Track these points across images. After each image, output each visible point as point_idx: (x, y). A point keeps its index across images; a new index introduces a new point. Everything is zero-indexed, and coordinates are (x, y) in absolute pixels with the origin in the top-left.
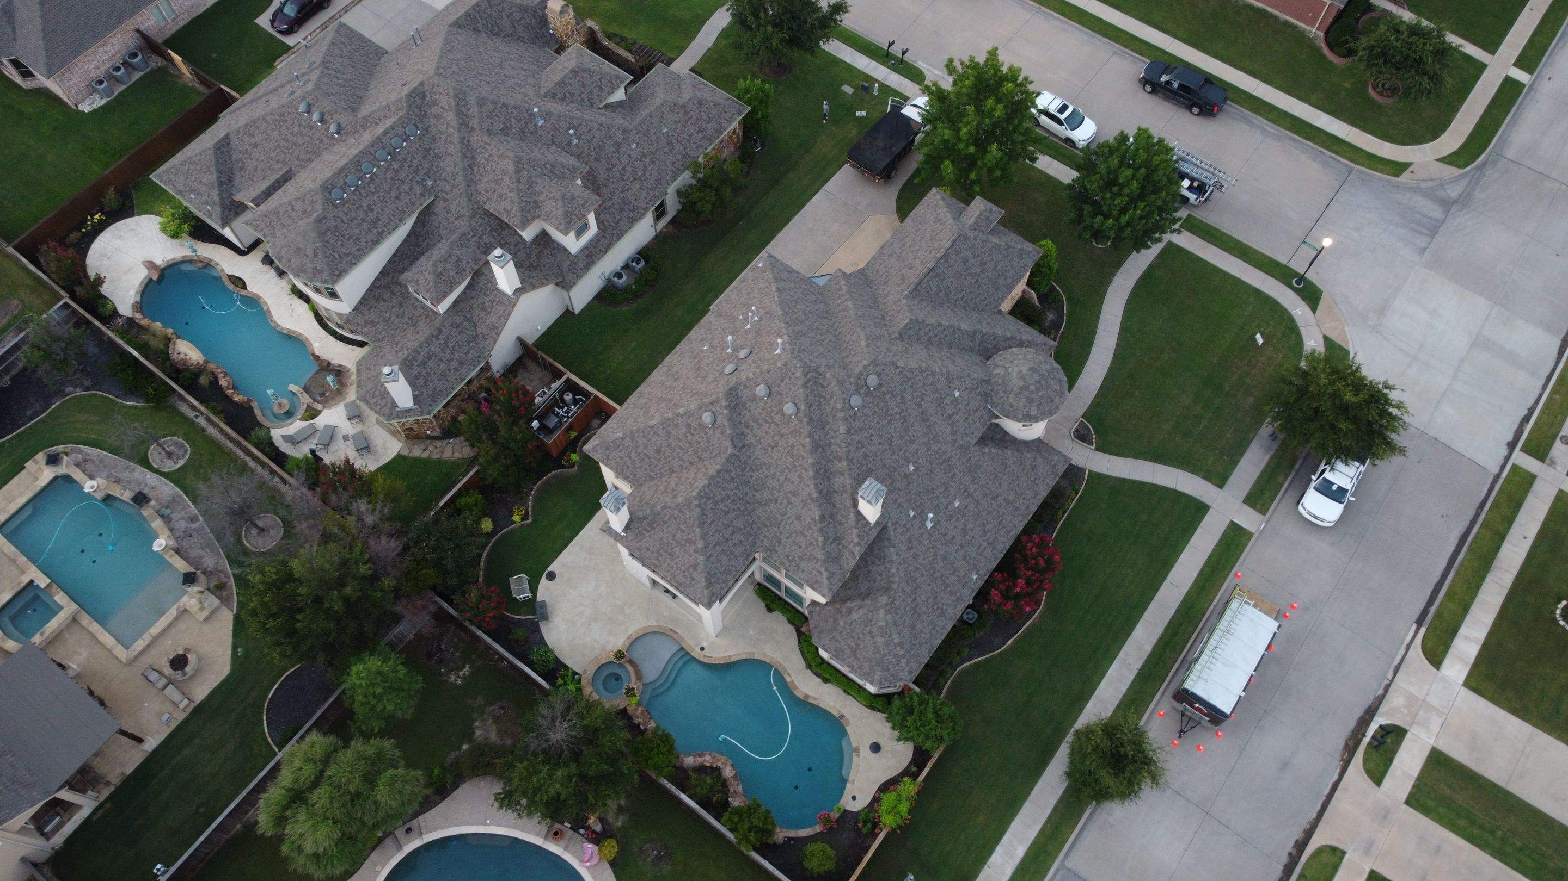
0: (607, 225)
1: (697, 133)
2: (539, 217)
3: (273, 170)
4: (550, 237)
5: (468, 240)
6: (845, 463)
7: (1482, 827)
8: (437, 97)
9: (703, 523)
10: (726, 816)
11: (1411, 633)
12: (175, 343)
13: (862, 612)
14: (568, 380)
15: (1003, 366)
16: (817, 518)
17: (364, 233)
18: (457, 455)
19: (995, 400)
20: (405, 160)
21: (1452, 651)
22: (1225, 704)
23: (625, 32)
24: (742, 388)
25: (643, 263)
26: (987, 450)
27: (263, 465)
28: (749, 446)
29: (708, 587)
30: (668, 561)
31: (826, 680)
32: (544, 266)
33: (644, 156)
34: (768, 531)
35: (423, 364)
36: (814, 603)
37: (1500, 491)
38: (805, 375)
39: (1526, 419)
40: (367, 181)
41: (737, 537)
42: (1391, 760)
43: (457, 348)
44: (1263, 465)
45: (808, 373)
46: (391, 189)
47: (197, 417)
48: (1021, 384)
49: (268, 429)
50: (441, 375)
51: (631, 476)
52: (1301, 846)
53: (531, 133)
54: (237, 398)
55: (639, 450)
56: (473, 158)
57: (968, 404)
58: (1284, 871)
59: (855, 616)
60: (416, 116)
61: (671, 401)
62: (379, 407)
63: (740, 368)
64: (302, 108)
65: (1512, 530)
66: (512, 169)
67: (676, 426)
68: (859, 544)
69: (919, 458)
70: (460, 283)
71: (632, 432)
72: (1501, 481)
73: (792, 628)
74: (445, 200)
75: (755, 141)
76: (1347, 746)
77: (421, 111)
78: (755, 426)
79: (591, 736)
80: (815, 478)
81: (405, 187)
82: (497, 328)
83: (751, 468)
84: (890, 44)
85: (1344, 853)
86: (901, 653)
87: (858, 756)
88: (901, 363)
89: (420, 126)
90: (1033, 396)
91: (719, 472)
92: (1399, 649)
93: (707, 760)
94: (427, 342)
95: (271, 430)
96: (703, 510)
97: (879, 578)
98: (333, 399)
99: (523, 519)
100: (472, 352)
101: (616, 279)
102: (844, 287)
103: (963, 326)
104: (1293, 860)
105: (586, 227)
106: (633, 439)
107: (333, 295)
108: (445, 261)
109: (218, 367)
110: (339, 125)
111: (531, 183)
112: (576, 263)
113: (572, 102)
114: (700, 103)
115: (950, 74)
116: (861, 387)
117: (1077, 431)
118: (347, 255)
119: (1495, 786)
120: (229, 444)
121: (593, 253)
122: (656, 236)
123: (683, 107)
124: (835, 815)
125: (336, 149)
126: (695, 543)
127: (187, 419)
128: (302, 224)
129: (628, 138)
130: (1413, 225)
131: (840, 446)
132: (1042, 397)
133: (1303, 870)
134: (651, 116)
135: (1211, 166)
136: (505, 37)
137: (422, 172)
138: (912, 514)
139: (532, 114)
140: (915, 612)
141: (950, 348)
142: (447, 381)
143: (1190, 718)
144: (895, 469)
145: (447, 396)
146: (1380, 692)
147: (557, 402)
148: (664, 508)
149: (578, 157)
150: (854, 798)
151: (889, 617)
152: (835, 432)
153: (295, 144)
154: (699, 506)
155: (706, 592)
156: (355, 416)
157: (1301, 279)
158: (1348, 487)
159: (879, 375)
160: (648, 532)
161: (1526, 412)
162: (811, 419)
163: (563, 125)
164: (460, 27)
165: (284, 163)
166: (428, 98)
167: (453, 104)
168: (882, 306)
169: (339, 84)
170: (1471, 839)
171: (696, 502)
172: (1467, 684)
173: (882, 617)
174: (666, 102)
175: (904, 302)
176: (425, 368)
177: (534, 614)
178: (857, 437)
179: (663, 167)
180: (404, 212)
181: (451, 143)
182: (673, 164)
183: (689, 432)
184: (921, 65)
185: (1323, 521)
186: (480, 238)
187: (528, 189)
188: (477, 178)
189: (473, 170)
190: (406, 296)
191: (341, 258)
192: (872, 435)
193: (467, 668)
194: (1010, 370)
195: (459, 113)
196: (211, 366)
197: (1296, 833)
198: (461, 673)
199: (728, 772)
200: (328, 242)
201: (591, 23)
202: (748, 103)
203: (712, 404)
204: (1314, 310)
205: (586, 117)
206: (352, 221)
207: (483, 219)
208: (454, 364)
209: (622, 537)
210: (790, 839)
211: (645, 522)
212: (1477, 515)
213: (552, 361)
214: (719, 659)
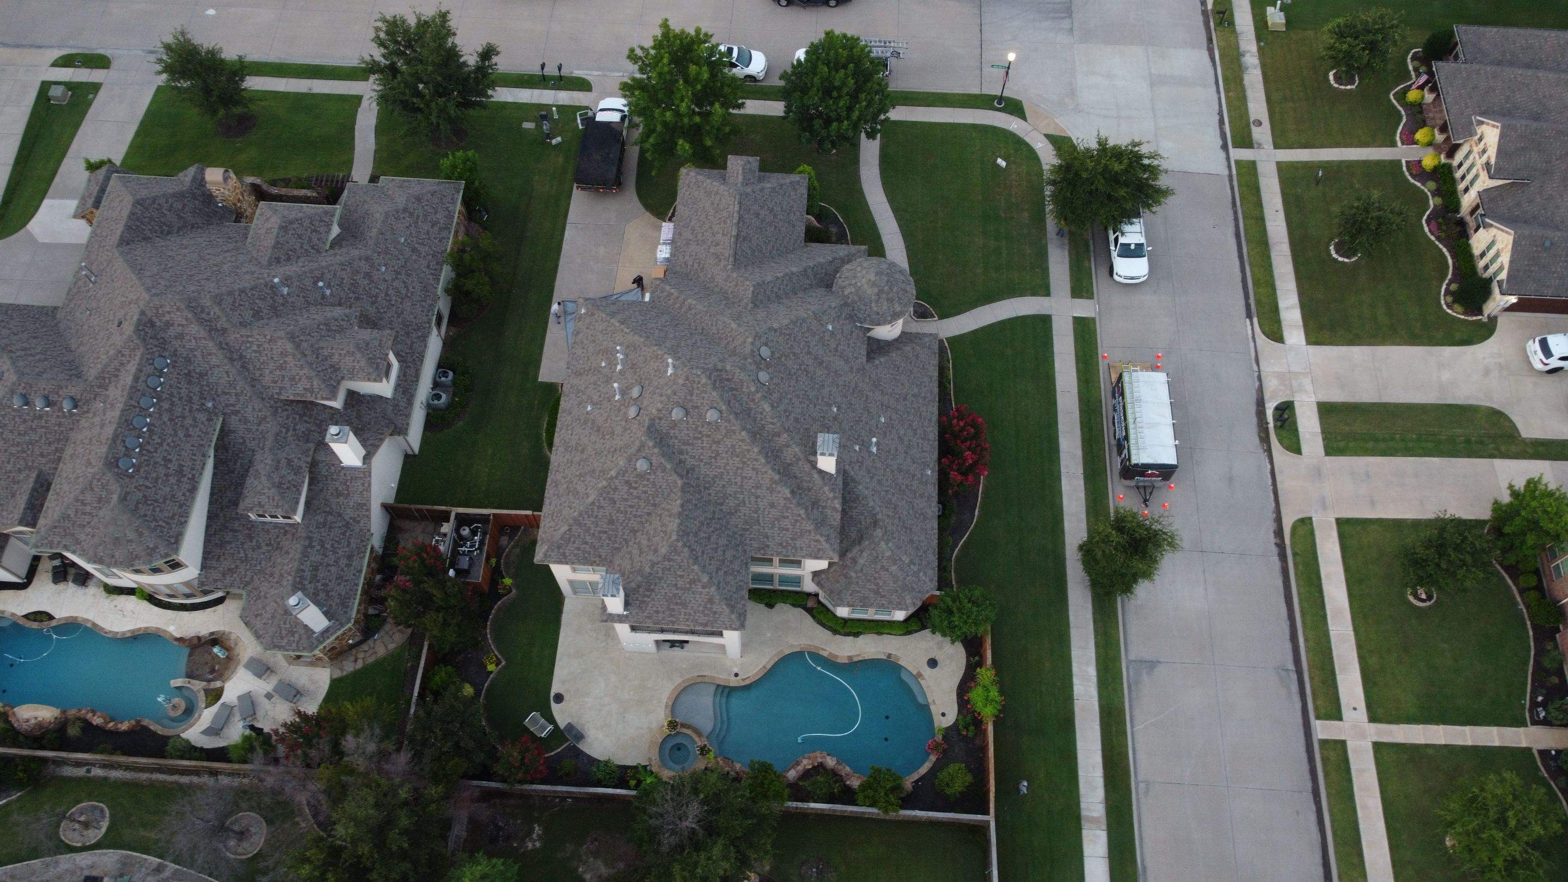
0: (404, 354)
1: (432, 227)
2: (343, 378)
3: (18, 482)
4: (358, 394)
5: (285, 438)
6: (785, 435)
7: (1384, 440)
8: (167, 317)
9: (697, 558)
10: (860, 797)
11: (1249, 328)
12: (14, 714)
13: (865, 554)
14: (458, 515)
15: (850, 285)
16: (789, 495)
17: (175, 487)
18: (392, 646)
19: (860, 315)
20: (171, 395)
21: (1284, 324)
22: (1169, 457)
23: (281, 174)
24: (657, 421)
25: (451, 374)
26: (877, 362)
27: (197, 772)
28: (693, 469)
29: (732, 612)
30: (683, 610)
31: (856, 635)
32: (369, 424)
33: (398, 273)
34: (751, 533)
35: (314, 578)
36: (816, 574)
37: (1239, 186)
38: (710, 378)
39: (1221, 122)
40: (147, 435)
41: (729, 554)
42: (1297, 430)
43: (336, 545)
44: (1067, 260)
45: (710, 374)
46: (176, 431)
47: (88, 771)
48: (876, 290)
49: (178, 736)
50: (337, 579)
51: (597, 559)
52: (1279, 533)
53: (283, 305)
54: (124, 727)
55: (592, 531)
56: (241, 357)
57: (842, 332)
58: (1280, 559)
59: (861, 561)
60: (156, 346)
61: (594, 471)
62: (294, 645)
63: (643, 406)
64: (17, 403)
65: (1266, 211)
66: (289, 347)
67: (616, 489)
68: (835, 498)
69: (835, 398)
70: (303, 482)
71: (575, 519)
72: (1235, 178)
73: (799, 610)
74: (236, 413)
75: (479, 211)
76: (1260, 438)
77: (158, 340)
78: (689, 448)
79: (714, 804)
80: (768, 463)
81: (188, 421)
82: (365, 504)
83: (705, 488)
84: (543, 66)
85: (1310, 519)
86: (916, 569)
87: (923, 679)
88: (776, 326)
89: (166, 354)
90: (890, 295)
91: (682, 506)
92: (1248, 345)
93: (806, 764)
94: (305, 555)
95: (182, 735)
96: (689, 547)
97: (863, 517)
98: (226, 669)
99: (497, 665)
100: (352, 541)
101: (436, 402)
102: (672, 291)
103: (794, 270)
104: (1281, 546)
105: (389, 366)
106: (580, 525)
107: (175, 565)
108: (277, 468)
109: (80, 710)
110: (72, 398)
111: (316, 351)
112: (397, 405)
113: (298, 257)
114: (418, 199)
115: (636, 63)
116: (761, 363)
117: (915, 312)
118: (172, 518)
119: (1374, 404)
120: (144, 776)
121: (406, 386)
122: (444, 343)
123: (405, 210)
124: (939, 738)
125: (84, 423)
126: (699, 581)
127: (78, 780)
128: (105, 513)
129: (373, 264)
130: (1052, 15)
131: (772, 423)
132: (897, 293)
133: (1292, 549)
134: (382, 234)
135: (880, 42)
136: (178, 232)
137: (196, 398)
138: (857, 448)
139: (273, 287)
140: (906, 528)
141: (796, 294)
142: (346, 581)
143: (1145, 487)
144: (824, 417)
145: (356, 594)
146: (1257, 384)
147: (459, 540)
148: (652, 566)
149: (340, 305)
150: (943, 715)
151: (890, 545)
152: (761, 413)
153: (31, 443)
154: (685, 545)
155: (733, 617)
156: (261, 669)
157: (1001, 99)
158: (1142, 240)
159: (766, 345)
160: (649, 597)
161: (1217, 118)
162: (736, 414)
163: (308, 282)
164: (128, 244)
165: (30, 469)
166: (158, 324)
167: (190, 316)
168: (716, 289)
169: (39, 360)
170: (1384, 453)
171: (680, 544)
172: (1309, 342)
173: (885, 549)
174: (387, 215)
175: (735, 275)
176: (318, 581)
177: (567, 740)
178: (782, 407)
179: (422, 275)
180: (202, 445)
181: (210, 354)
182: (428, 267)
183: (631, 487)
184: (578, 73)
185: (1138, 278)
186: (295, 430)
187: (317, 358)
188: (257, 374)
189: (248, 370)
190: (252, 525)
191: (167, 523)
192: (791, 399)
193: (537, 828)
194: (859, 284)
195: (201, 321)
196: (72, 712)
197: (1271, 526)
198: (534, 836)
199: (831, 762)
200: (145, 516)
201: (250, 180)
202: (460, 178)
203: (639, 450)
204: (1024, 118)
205: (324, 264)
206: (156, 482)
207: (287, 410)
208: (343, 562)
209: (627, 616)
210: (917, 782)
211: (641, 590)
212: (1235, 213)
213: (429, 507)
214: (756, 674)
